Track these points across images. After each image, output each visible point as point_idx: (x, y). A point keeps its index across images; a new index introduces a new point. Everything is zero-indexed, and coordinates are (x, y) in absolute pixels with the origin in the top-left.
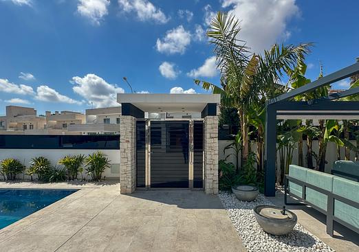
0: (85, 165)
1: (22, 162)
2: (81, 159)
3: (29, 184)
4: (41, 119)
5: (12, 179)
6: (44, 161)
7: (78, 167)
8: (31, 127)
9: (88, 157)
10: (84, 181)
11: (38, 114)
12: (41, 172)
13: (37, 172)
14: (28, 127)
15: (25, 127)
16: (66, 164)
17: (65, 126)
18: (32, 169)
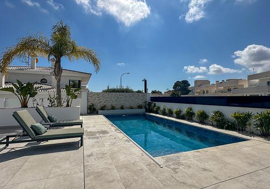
0: (253, 121)
1: (207, 113)
2: (249, 116)
3: (212, 127)
4: (213, 86)
5: (202, 122)
6: (220, 114)
7: (246, 122)
8: (207, 92)
9: (256, 115)
10: (252, 134)
11: (211, 83)
12: (219, 121)
13: (216, 120)
14: (205, 92)
15: (204, 92)
16: (236, 117)
17: (229, 90)
18: (213, 118)
